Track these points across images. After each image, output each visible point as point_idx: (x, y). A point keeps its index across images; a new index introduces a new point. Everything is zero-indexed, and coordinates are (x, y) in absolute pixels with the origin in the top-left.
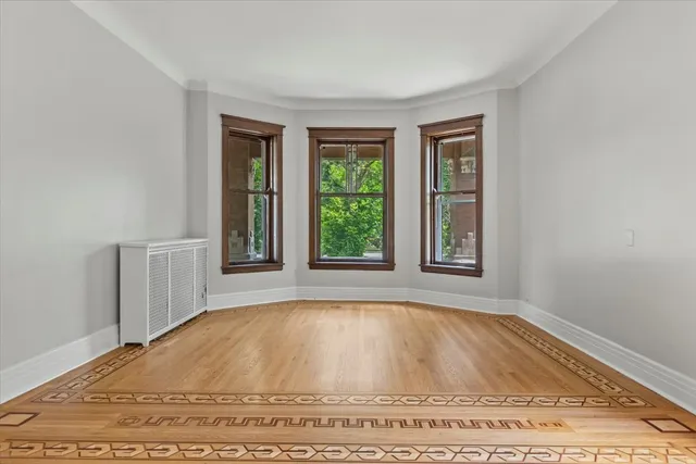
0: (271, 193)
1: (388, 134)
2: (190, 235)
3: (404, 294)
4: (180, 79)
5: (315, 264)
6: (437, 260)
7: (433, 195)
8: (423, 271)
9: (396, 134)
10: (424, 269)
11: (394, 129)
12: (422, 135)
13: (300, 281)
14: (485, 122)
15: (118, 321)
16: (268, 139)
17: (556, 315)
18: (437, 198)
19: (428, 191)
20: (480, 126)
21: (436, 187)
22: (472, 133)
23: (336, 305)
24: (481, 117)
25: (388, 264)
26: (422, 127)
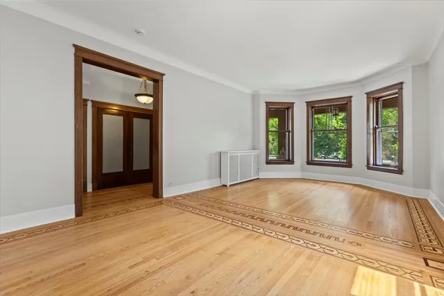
0: (289, 132)
1: (348, 99)
2: (254, 149)
3: (357, 181)
4: (249, 91)
5: (309, 163)
6: (378, 163)
7: (375, 129)
8: (368, 169)
9: (352, 99)
10: (369, 168)
11: (351, 97)
12: (367, 98)
13: (303, 170)
14: (404, 86)
15: (220, 177)
16: (288, 109)
17: (441, 200)
18: (378, 130)
19: (371, 127)
20: (401, 89)
21: (377, 124)
22: (396, 93)
23: (315, 181)
24: (402, 83)
25: (349, 164)
26: (367, 94)
